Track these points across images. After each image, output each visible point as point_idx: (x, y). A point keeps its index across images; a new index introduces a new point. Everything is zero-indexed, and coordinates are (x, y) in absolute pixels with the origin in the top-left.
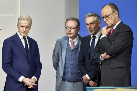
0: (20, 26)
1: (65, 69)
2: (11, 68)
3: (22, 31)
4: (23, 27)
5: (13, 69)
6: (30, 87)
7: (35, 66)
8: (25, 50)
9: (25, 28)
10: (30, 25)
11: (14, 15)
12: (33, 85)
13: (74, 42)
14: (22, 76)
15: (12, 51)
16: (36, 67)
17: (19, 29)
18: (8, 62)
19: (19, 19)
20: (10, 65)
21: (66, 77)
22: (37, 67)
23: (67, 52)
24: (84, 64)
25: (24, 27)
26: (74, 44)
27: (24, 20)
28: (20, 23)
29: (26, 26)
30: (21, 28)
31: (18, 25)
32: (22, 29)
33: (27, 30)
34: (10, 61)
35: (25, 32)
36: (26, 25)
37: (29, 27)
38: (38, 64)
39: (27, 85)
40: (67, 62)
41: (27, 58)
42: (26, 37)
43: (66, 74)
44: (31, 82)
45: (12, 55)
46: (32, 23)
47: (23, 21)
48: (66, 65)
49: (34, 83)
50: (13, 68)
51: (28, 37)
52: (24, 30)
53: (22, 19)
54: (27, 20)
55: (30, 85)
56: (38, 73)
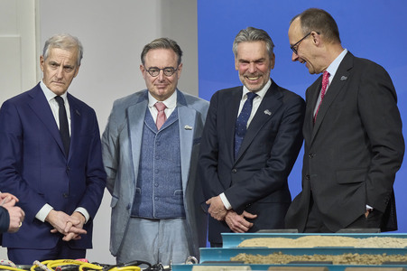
0: (47, 62)
1: (139, 184)
2: (18, 182)
3: (54, 79)
4: (55, 65)
5: (24, 184)
6: (68, 238)
7: (87, 177)
8: (60, 132)
9: (61, 68)
10: (78, 64)
11: (19, 36)
12: (76, 233)
13: (166, 107)
14: (47, 205)
15: (23, 135)
16: (88, 182)
17: (45, 71)
18: (9, 165)
19: (47, 44)
20: (16, 173)
21: (142, 206)
22: (91, 182)
23: (145, 136)
24: (216, 166)
25: (59, 65)
26: (164, 114)
27: (59, 47)
28: (50, 55)
29: (65, 64)
30: (49, 68)
31: (43, 60)
32: (52, 72)
33: (68, 75)
34: (14, 161)
35: (61, 79)
36: (65, 62)
37: (73, 67)
38: (96, 173)
39: (61, 231)
40: (144, 164)
41: (63, 153)
42: (64, 96)
43: (144, 198)
44: (69, 224)
45: (22, 146)
46: (81, 57)
47: (57, 51)
48: (143, 172)
49: (81, 225)
50: (23, 181)
51: (69, 96)
52: (59, 76)
53: (54, 44)
54: (68, 48)
55: (68, 232)
56: (92, 197)
